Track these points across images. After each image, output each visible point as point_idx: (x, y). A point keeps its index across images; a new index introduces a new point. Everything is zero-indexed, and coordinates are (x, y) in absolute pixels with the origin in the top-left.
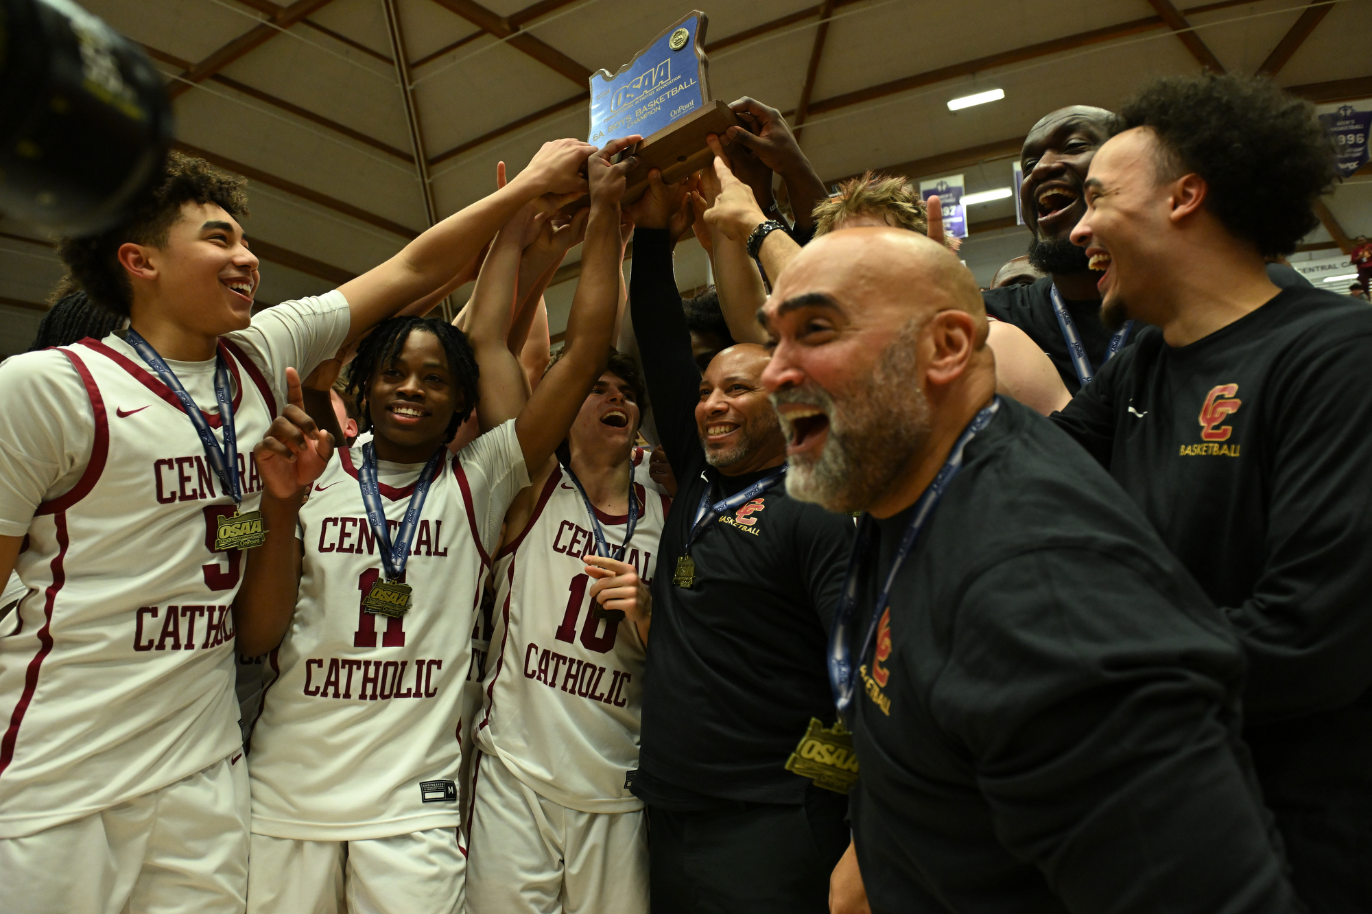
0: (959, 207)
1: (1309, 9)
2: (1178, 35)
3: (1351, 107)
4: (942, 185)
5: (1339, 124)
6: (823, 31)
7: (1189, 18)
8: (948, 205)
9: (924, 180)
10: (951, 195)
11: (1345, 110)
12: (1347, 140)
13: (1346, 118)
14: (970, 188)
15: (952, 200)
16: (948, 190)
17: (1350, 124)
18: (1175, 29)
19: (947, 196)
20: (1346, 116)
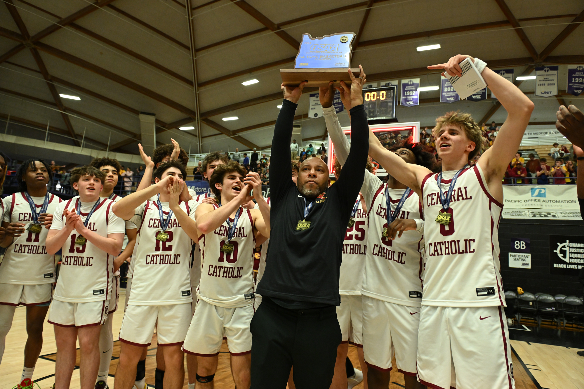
0: (417, 92)
1: (570, 24)
2: (515, 29)
3: (582, 67)
4: (410, 82)
5: (577, 73)
6: (368, 13)
7: (521, 23)
8: (412, 90)
9: (403, 79)
10: (414, 86)
11: (580, 68)
12: (579, 81)
13: (580, 71)
14: (422, 84)
15: (414, 89)
16: (413, 84)
17: (581, 74)
18: (514, 27)
19: (412, 87)
20: (580, 70)
